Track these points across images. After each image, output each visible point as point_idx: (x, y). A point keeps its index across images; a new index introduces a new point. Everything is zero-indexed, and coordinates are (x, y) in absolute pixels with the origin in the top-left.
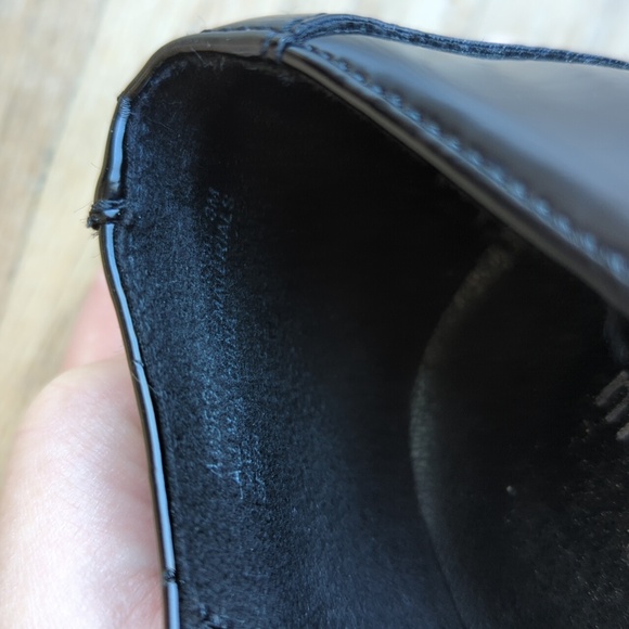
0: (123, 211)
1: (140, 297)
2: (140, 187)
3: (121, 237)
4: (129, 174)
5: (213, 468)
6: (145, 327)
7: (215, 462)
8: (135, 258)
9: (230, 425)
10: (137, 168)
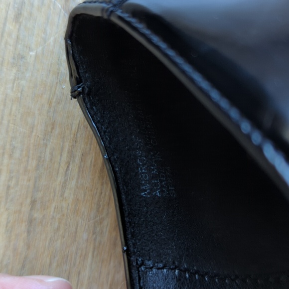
0: (83, 88)
1: (102, 125)
2: (87, 75)
3: (87, 100)
4: (80, 71)
5: (145, 194)
6: (107, 139)
7: (146, 191)
8: (96, 107)
9: (153, 170)
10: (83, 67)
